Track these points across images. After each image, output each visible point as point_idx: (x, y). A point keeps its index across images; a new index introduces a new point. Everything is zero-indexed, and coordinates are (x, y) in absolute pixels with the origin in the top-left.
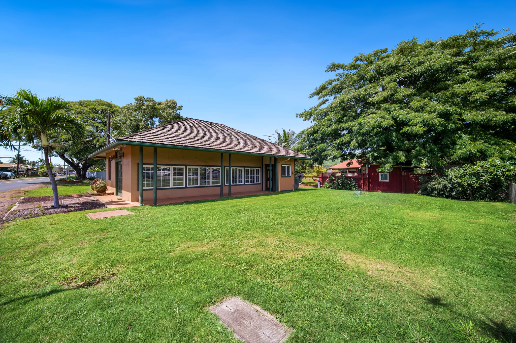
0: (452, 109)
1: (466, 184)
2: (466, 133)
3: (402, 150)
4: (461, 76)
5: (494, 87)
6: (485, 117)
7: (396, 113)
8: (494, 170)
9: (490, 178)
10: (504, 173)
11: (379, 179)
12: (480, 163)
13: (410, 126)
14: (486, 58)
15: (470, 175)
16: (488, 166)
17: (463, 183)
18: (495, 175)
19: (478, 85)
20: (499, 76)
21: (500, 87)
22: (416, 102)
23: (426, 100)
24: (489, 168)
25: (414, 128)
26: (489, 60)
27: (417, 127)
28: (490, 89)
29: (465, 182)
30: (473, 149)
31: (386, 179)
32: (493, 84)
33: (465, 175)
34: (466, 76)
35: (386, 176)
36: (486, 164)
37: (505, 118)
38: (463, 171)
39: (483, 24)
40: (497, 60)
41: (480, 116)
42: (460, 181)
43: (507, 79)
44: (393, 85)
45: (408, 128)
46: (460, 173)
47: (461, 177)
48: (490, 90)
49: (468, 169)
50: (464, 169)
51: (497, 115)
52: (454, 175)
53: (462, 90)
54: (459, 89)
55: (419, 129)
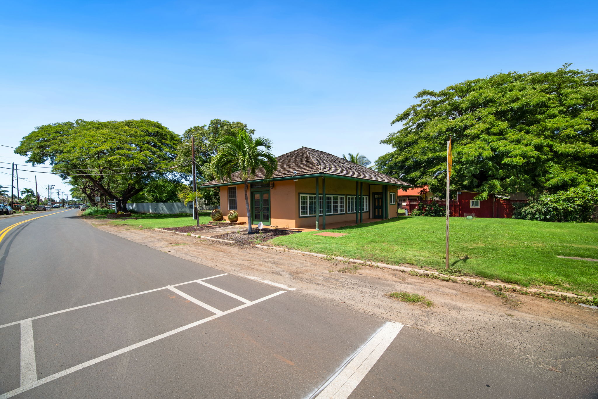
0: (545, 142)
1: (561, 207)
2: (556, 163)
3: (497, 179)
4: (551, 111)
5: (582, 124)
6: (575, 150)
7: (495, 145)
8: (586, 195)
9: (582, 202)
10: (594, 198)
11: (470, 206)
12: (572, 189)
13: (510, 157)
14: (574, 96)
15: (564, 200)
16: (580, 192)
17: (559, 207)
18: (586, 200)
19: (567, 121)
20: (585, 114)
21: (587, 124)
22: (512, 135)
23: (523, 133)
24: (581, 194)
25: (514, 159)
26: (577, 99)
27: (517, 158)
28: (578, 125)
29: (560, 206)
30: (566, 177)
31: (477, 205)
32: (581, 121)
33: (559, 201)
34: (555, 111)
35: (477, 203)
36: (578, 190)
37: (593, 151)
38: (558, 197)
39: (571, 64)
40: (584, 99)
41: (571, 149)
42: (556, 205)
43: (593, 118)
44: (492, 118)
45: (509, 159)
46: (555, 199)
47: (556, 202)
48: (579, 127)
49: (562, 195)
50: (558, 195)
51: (586, 148)
52: (550, 200)
53: (553, 125)
54: (550, 124)
55: (519, 161)
